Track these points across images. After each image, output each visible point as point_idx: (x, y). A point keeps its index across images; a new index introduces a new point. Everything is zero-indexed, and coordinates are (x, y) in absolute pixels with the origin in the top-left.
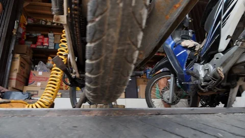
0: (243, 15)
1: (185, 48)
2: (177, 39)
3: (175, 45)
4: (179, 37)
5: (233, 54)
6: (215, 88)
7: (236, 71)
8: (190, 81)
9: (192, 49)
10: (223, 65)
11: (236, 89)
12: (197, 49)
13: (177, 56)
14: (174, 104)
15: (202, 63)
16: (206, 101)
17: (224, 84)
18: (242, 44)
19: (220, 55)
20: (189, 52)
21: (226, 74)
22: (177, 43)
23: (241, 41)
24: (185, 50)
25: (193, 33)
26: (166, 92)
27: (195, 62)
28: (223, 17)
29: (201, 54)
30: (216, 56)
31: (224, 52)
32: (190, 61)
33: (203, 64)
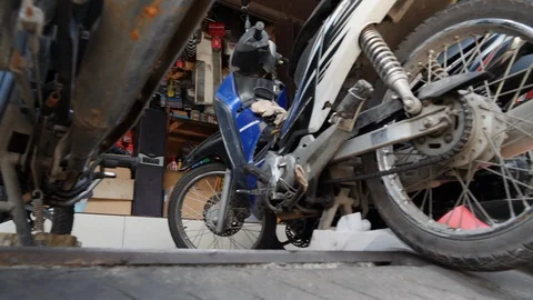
0: (354, 65)
1: (258, 115)
2: (246, 95)
3: (240, 108)
4: (251, 91)
5: (328, 140)
6: (295, 207)
7: (336, 176)
8: (256, 187)
9: (270, 120)
10: (312, 159)
11: (332, 212)
12: (277, 122)
13: (241, 130)
14: (229, 235)
15: (280, 151)
16: (296, 231)
17: (312, 199)
18: (341, 122)
19: (309, 139)
20: (263, 125)
21: (316, 180)
22: (246, 104)
23: (339, 115)
24: (257, 121)
25: (281, 87)
26: (213, 208)
27: (270, 149)
28: (320, 63)
29: (281, 133)
30: (304, 140)
31: (316, 135)
32: (263, 146)
33: (282, 154)
